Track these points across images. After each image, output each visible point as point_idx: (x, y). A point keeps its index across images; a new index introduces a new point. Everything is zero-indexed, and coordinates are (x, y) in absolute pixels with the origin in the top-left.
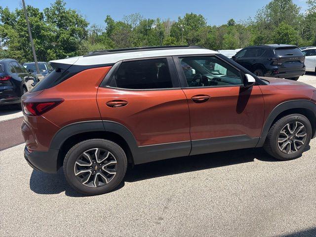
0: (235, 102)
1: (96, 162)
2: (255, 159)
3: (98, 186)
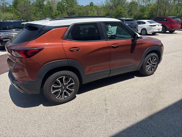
0: (130, 47)
1: (63, 84)
2: (135, 77)
3: (64, 98)
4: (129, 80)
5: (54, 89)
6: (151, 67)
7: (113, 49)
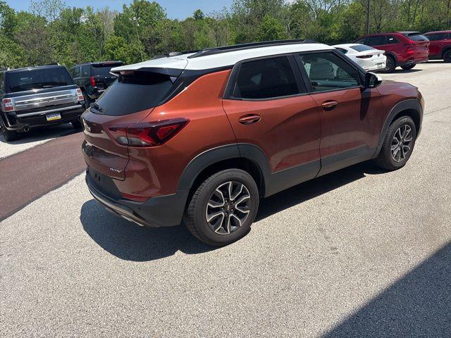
1: (228, 200)
2: (365, 174)
3: (231, 232)
4: (356, 183)
5: (211, 211)
6: (401, 150)
7: (325, 113)
